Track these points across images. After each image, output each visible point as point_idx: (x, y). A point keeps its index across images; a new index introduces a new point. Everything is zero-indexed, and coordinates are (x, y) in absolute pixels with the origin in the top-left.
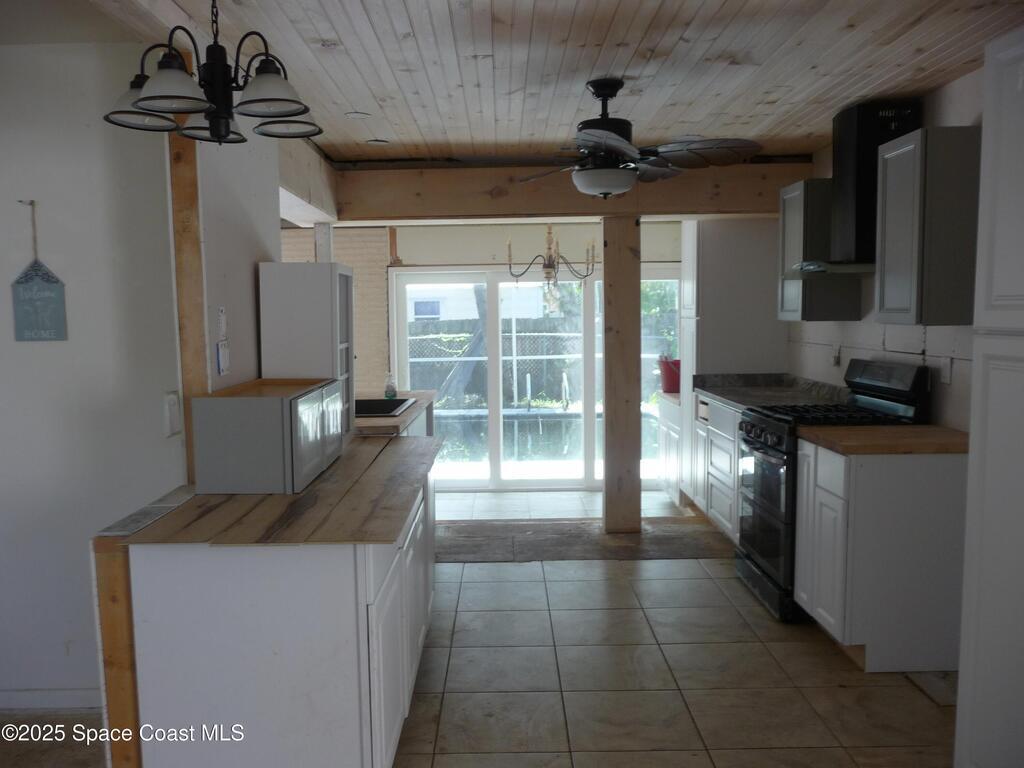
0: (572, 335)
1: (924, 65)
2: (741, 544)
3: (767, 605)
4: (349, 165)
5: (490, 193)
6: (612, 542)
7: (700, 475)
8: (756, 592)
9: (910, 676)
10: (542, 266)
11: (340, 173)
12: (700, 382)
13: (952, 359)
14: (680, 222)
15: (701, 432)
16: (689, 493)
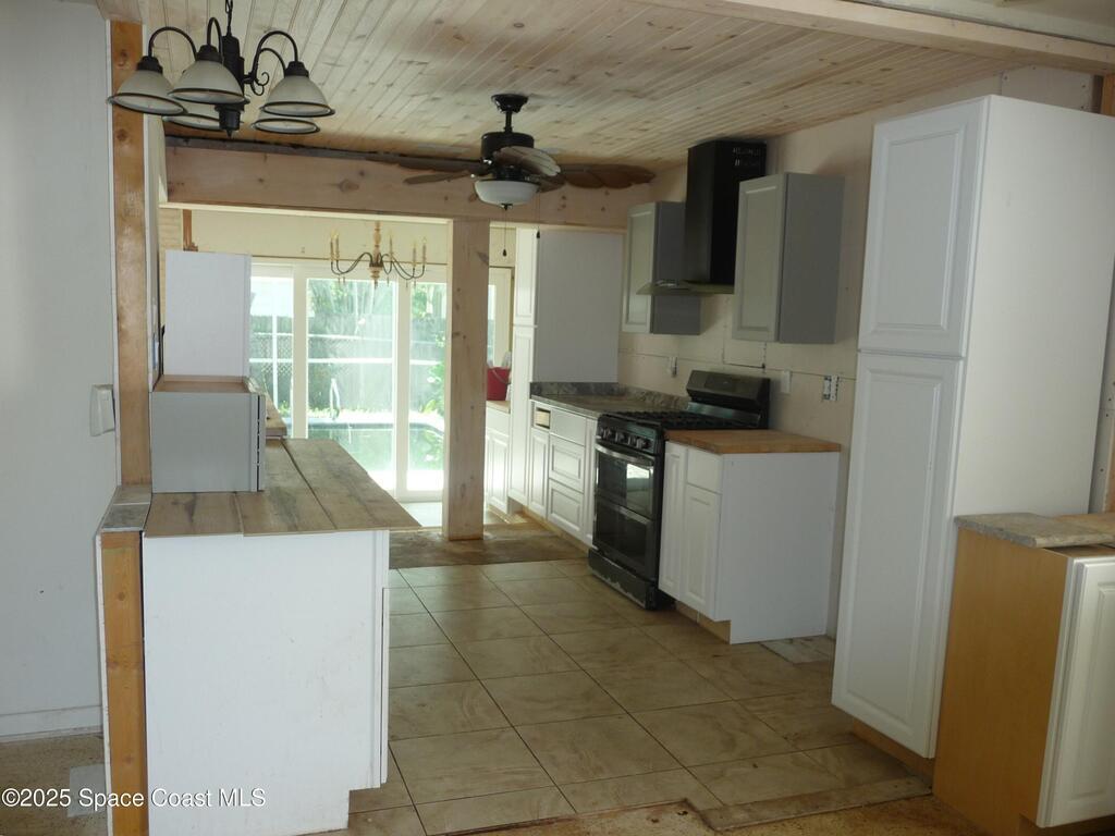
0: (339, 337)
1: (781, 118)
2: (595, 542)
3: (630, 596)
4: (181, 140)
5: (340, 186)
6: (458, 549)
7: (538, 481)
8: (617, 586)
9: (766, 644)
10: (368, 264)
11: (172, 148)
12: (537, 390)
13: (791, 372)
14: (515, 229)
15: (538, 439)
16: (521, 499)
